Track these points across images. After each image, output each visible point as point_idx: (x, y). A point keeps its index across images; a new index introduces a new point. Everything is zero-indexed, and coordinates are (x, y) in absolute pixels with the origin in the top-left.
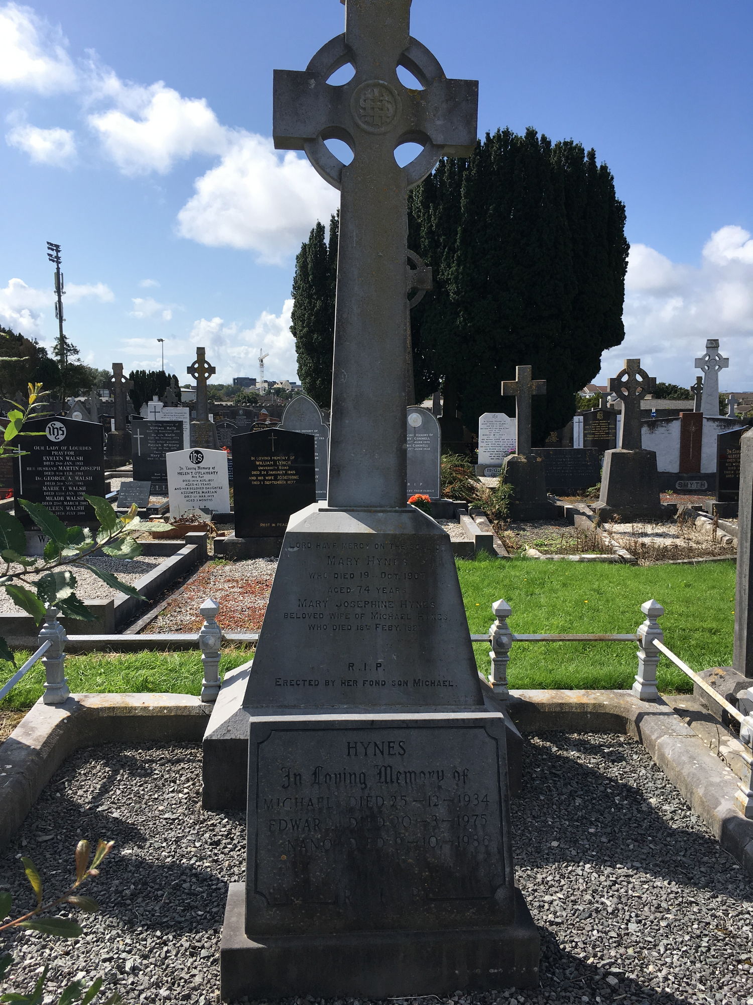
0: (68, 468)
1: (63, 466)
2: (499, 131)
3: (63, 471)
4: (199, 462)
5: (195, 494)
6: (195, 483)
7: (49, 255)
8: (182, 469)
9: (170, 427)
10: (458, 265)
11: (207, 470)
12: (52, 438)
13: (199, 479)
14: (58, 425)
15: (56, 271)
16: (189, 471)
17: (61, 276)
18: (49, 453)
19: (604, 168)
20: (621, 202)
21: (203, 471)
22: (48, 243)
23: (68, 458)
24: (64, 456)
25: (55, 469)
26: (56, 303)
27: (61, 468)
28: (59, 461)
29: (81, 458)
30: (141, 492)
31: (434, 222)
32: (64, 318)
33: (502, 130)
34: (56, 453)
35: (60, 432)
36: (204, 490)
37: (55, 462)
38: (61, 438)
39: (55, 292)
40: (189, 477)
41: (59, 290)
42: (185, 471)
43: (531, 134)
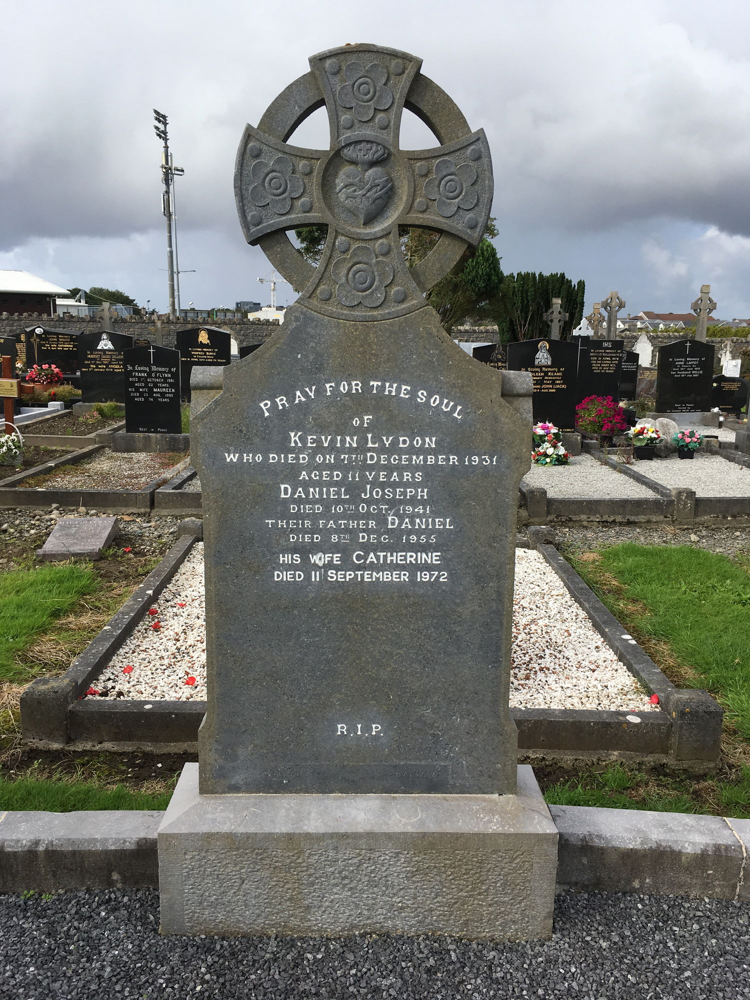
7: (157, 128)
17: (169, 157)
22: (156, 112)
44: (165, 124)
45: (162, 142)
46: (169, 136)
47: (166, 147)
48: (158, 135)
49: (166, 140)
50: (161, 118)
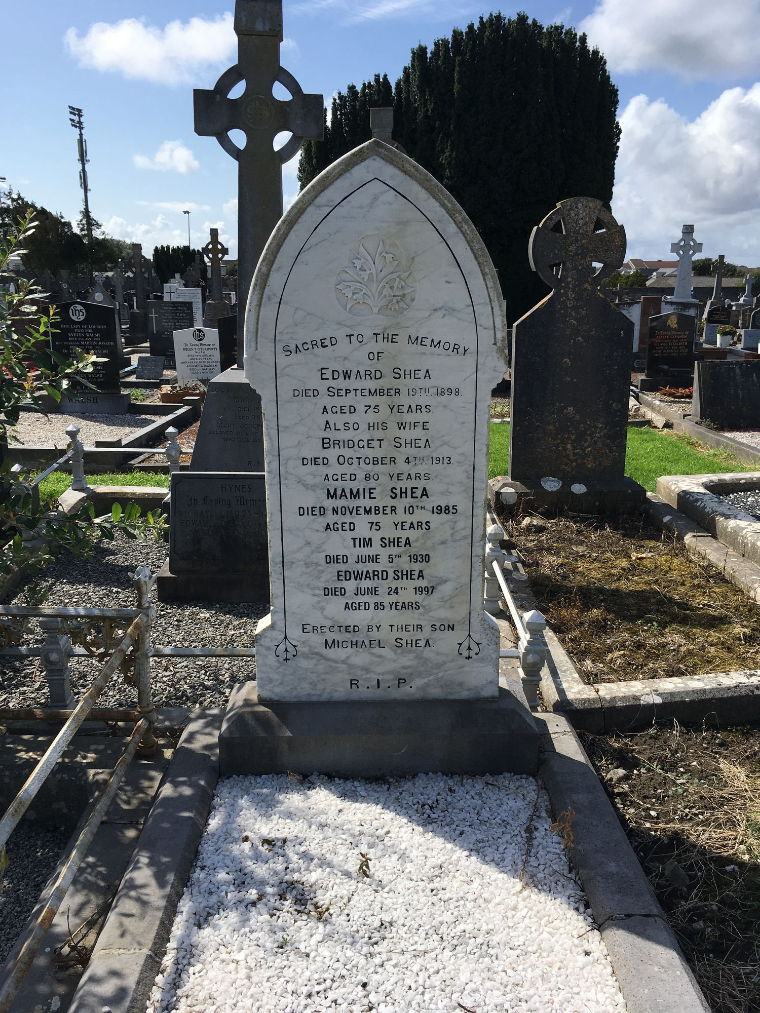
0: (88, 343)
1: (84, 341)
2: (491, 15)
3: (85, 345)
4: (201, 340)
5: (199, 368)
6: (198, 357)
8: (186, 345)
9: (181, 307)
10: (452, 151)
11: (208, 347)
12: (74, 318)
13: (202, 354)
14: (79, 307)
15: (79, 137)
16: (193, 347)
18: (73, 331)
19: (596, 53)
20: (614, 86)
21: (204, 347)
23: (88, 335)
24: (85, 333)
25: (78, 343)
26: (80, 172)
27: (83, 343)
28: (81, 337)
29: (98, 335)
30: (156, 366)
31: (430, 107)
32: (89, 188)
33: (494, 14)
34: (78, 331)
35: (81, 314)
36: (206, 364)
37: (77, 337)
38: (82, 318)
39: (79, 160)
40: (192, 353)
41: (83, 158)
42: (189, 347)
43: (522, 19)
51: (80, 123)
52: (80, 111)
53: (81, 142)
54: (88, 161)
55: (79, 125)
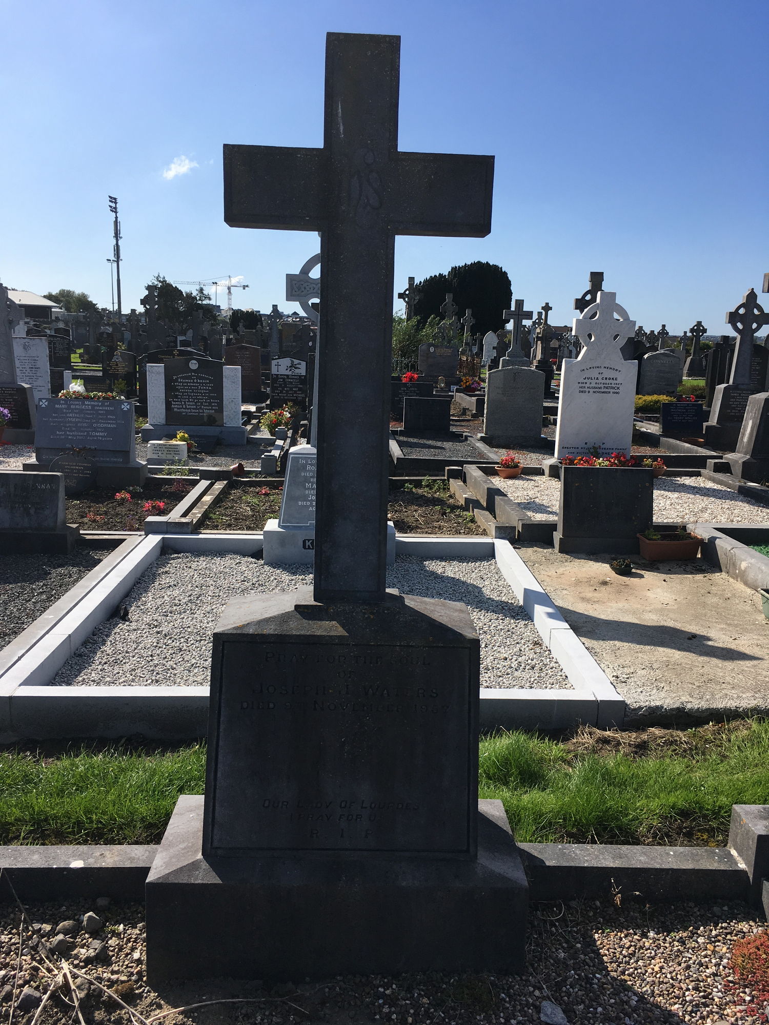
22: (110, 197)
26: (114, 246)
39: (114, 237)
41: (117, 235)
44: (116, 203)
45: (114, 214)
46: (118, 210)
47: (116, 218)
48: (111, 210)
49: (116, 212)
50: (113, 200)
51: (115, 208)
52: (115, 199)
53: (116, 222)
54: (121, 238)
55: (115, 210)
